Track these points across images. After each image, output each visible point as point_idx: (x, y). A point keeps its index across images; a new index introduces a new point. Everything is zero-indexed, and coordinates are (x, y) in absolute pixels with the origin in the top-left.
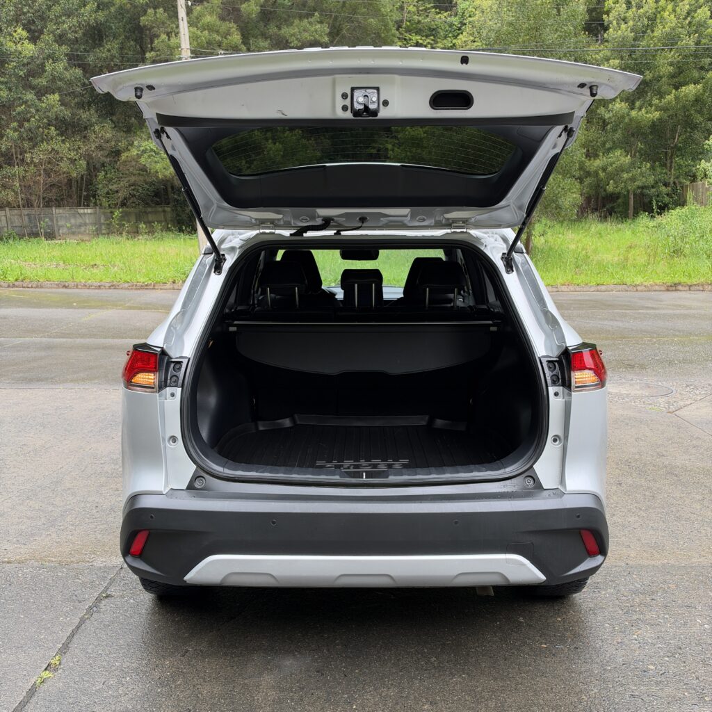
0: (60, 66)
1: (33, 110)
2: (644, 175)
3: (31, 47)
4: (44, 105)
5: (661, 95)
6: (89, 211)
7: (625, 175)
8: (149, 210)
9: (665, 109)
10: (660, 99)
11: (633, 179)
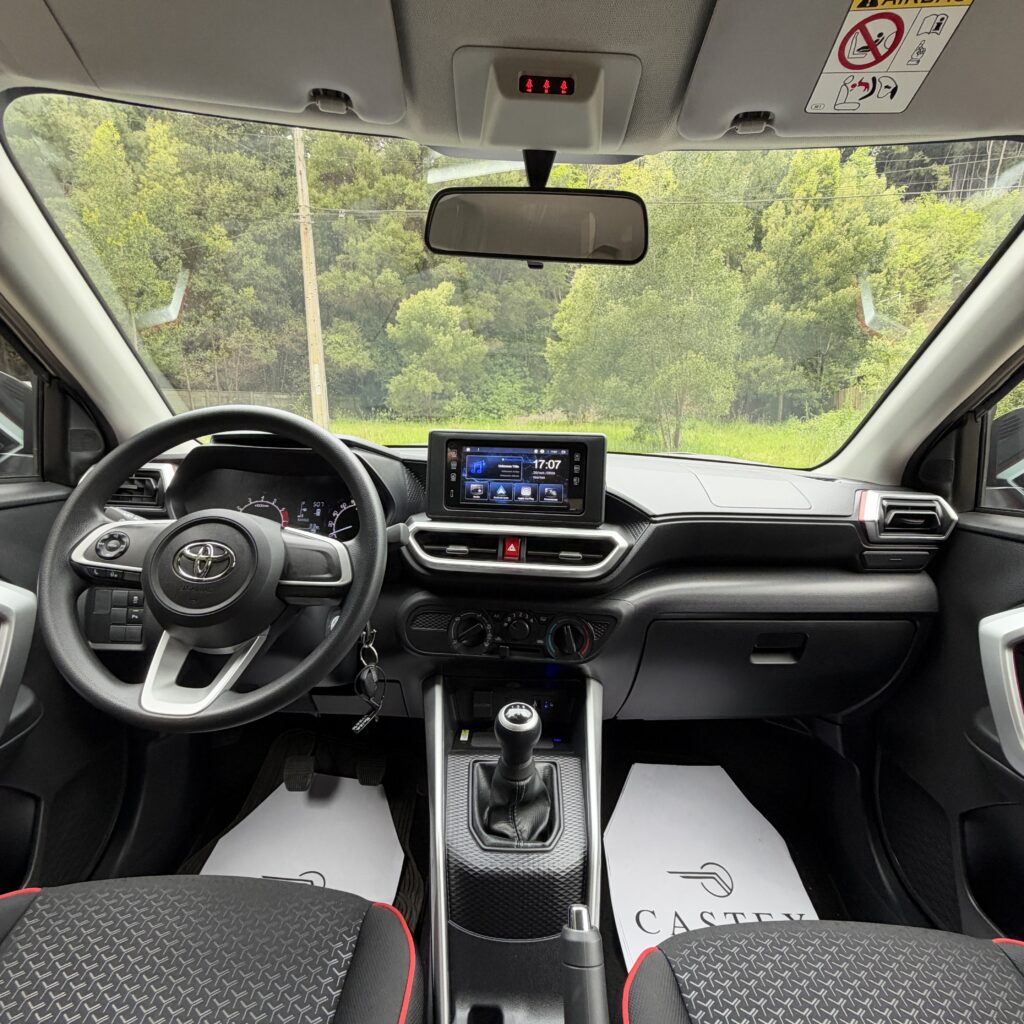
0: (257, 262)
1: (230, 302)
2: (796, 379)
3: (230, 243)
4: (238, 296)
5: (817, 298)
6: (285, 396)
7: (778, 378)
8: (341, 398)
9: (821, 312)
10: (817, 301)
11: (785, 382)
